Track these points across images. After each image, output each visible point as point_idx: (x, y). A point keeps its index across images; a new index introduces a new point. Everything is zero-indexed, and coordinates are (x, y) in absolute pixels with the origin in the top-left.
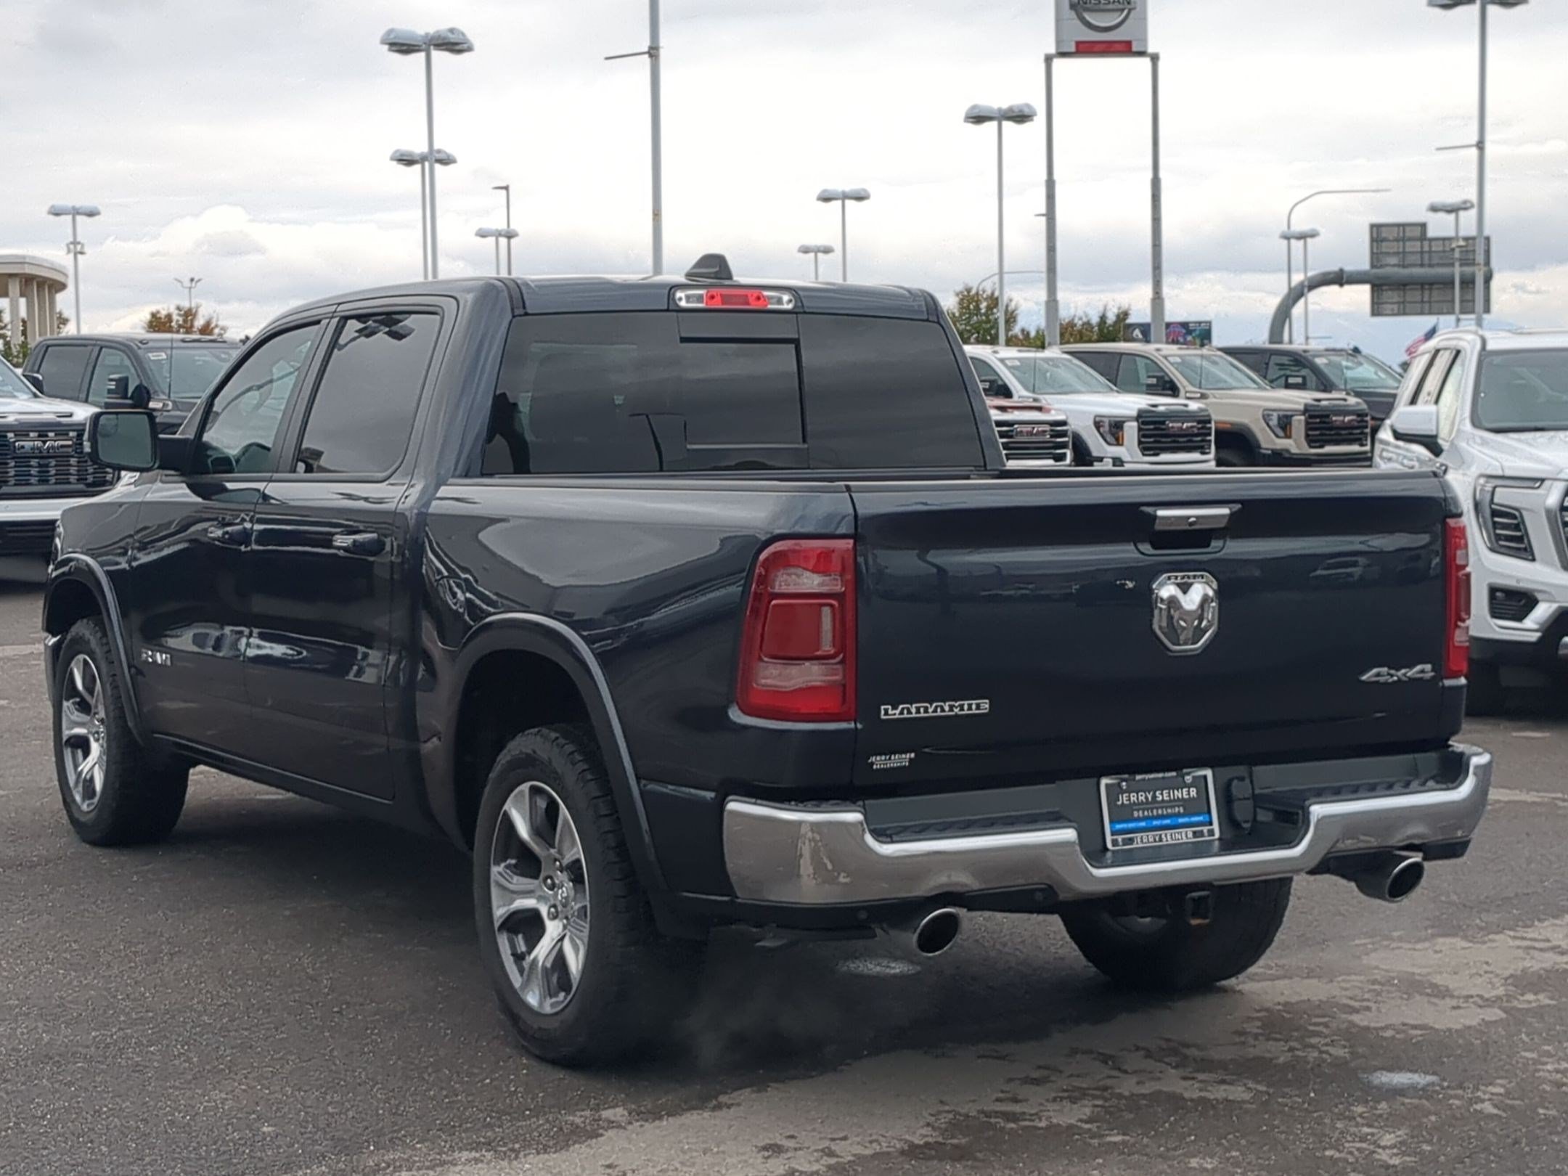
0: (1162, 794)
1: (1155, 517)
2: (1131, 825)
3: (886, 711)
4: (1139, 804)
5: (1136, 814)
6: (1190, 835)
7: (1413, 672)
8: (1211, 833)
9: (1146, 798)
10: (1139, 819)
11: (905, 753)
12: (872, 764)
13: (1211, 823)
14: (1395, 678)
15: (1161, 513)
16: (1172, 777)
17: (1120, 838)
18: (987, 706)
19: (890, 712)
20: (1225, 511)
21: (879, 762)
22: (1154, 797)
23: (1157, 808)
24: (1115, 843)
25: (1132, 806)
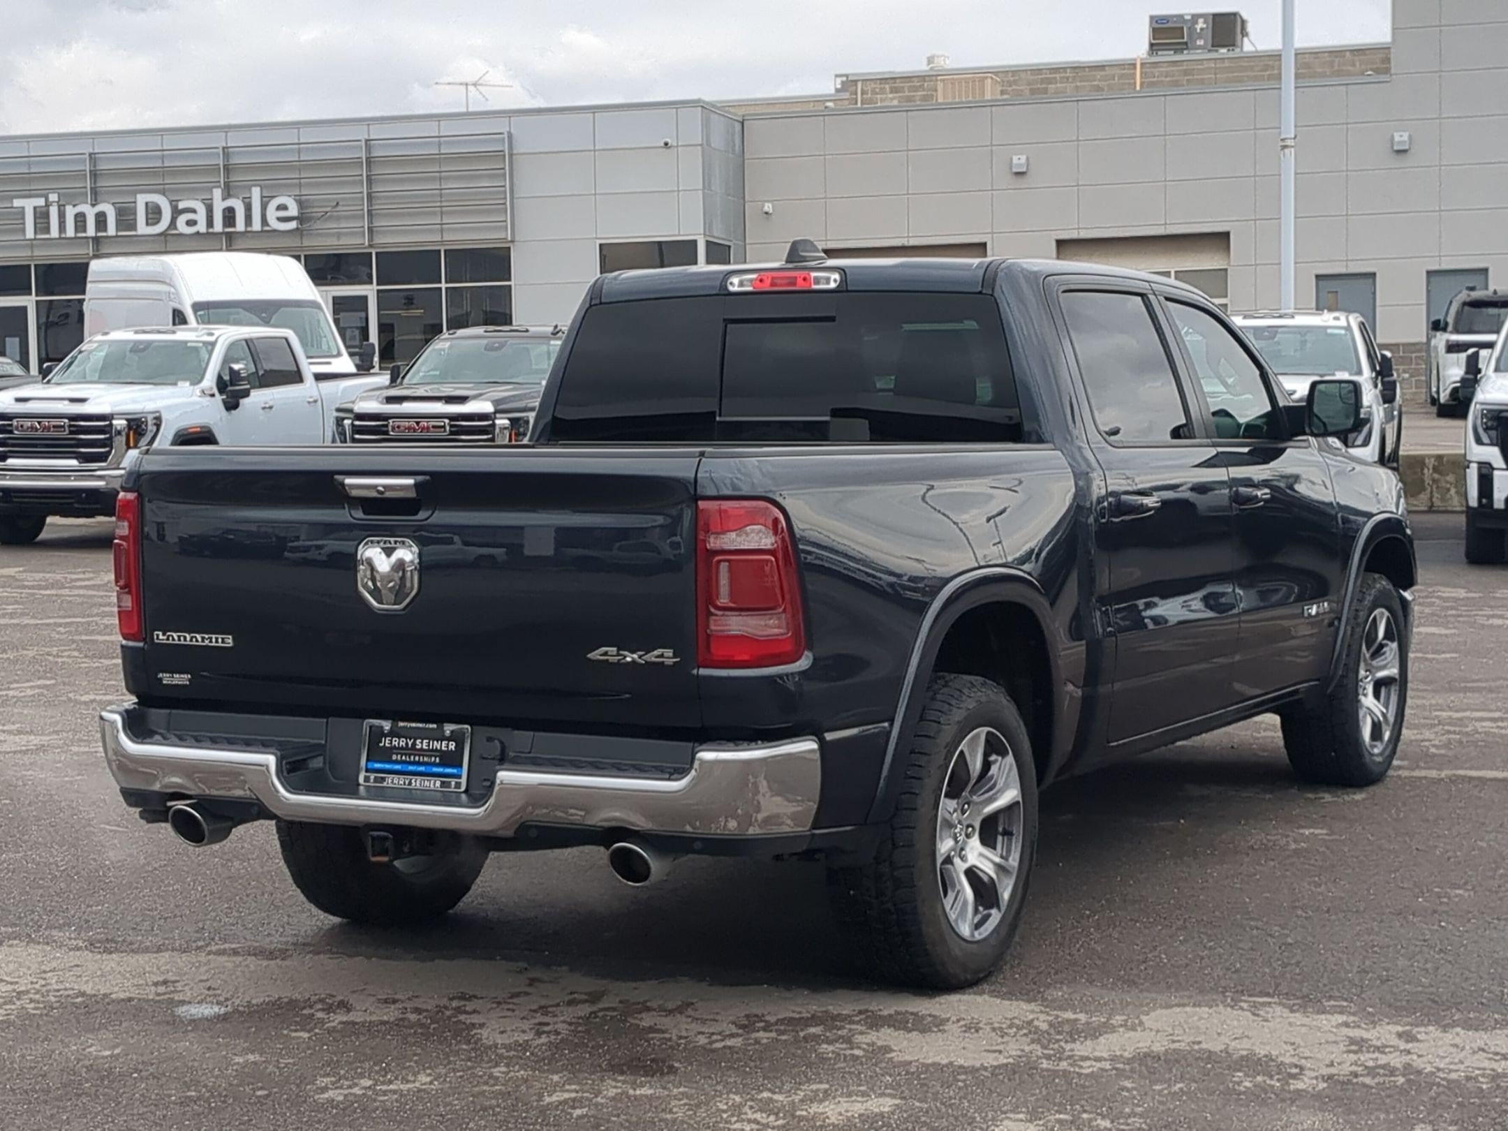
0: (422, 743)
1: (342, 484)
2: (387, 766)
3: (158, 635)
4: (399, 748)
5: (394, 757)
6: (438, 784)
7: (652, 657)
8: (458, 785)
9: (407, 744)
10: (396, 762)
11: (183, 673)
12: (161, 680)
13: (459, 777)
14: (629, 659)
15: (349, 481)
16: (433, 729)
17: (372, 777)
18: (230, 641)
19: (161, 637)
20: (410, 481)
21: (167, 678)
22: (414, 744)
23: (415, 755)
24: (367, 779)
25: (393, 749)
